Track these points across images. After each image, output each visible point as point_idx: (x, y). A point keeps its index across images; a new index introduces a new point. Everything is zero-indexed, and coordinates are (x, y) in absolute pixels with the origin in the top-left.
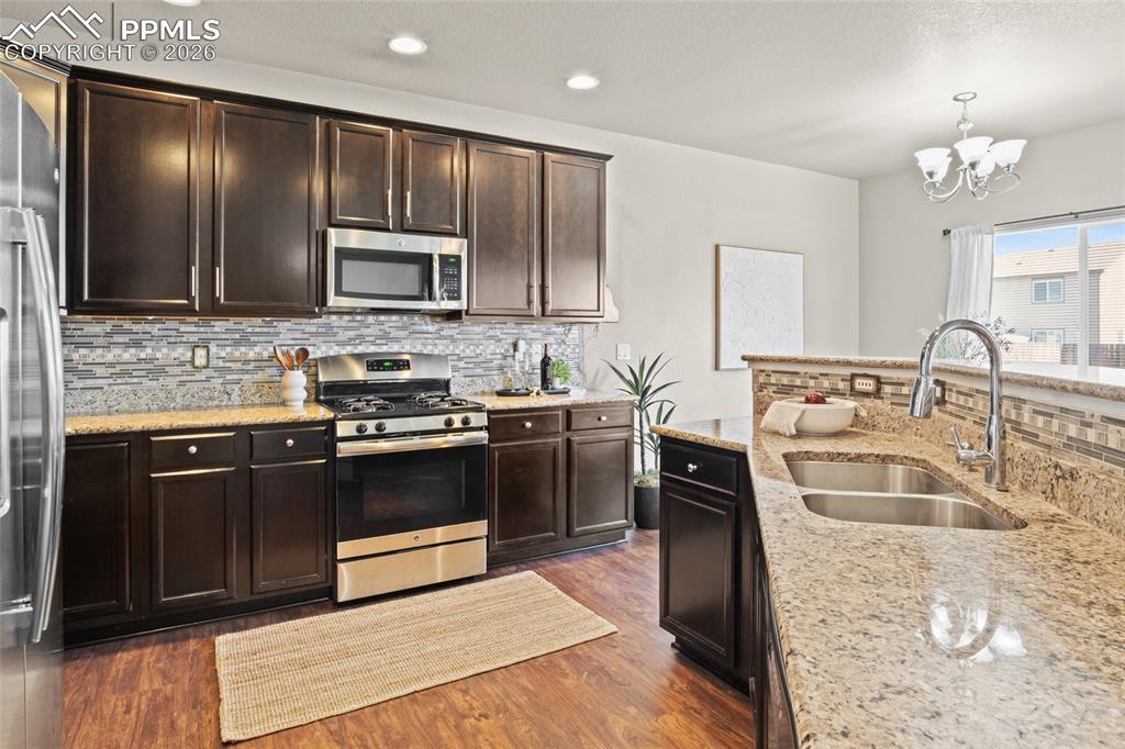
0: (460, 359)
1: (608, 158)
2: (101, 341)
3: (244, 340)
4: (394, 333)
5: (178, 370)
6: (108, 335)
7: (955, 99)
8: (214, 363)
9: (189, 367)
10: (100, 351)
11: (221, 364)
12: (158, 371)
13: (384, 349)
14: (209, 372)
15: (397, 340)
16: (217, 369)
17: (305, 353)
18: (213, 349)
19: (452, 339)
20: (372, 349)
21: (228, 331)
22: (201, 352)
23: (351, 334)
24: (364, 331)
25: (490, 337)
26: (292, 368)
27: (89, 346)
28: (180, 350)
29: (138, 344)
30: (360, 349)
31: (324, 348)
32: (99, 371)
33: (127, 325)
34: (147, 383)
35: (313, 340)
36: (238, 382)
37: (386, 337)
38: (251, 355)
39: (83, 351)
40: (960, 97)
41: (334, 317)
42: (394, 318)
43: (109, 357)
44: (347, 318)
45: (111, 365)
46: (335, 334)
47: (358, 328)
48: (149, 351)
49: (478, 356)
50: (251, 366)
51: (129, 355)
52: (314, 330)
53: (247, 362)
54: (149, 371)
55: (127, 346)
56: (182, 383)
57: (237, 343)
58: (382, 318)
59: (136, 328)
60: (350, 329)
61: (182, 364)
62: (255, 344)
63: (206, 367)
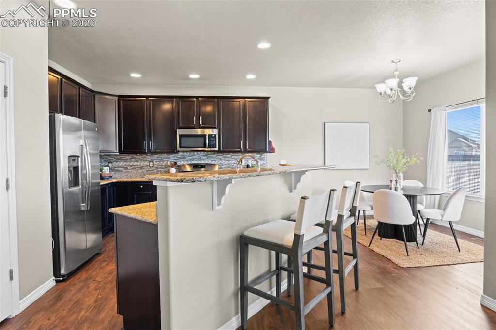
0: (223, 165)
1: (269, 98)
2: (129, 160)
3: (162, 160)
4: (203, 158)
5: (146, 168)
6: (131, 159)
7: (393, 62)
8: (154, 166)
9: (149, 167)
10: (129, 163)
11: (156, 166)
12: (142, 168)
13: (200, 162)
14: (154, 168)
15: (203, 159)
16: (155, 167)
17: (176, 163)
18: (154, 162)
19: (221, 159)
20: (196, 162)
21: (158, 157)
22: (151, 163)
23: (190, 158)
24: (194, 157)
25: (233, 158)
26: (172, 167)
27: (126, 161)
28: (147, 163)
29: (137, 161)
30: (193, 162)
31: (182, 162)
32: (129, 168)
33: (135, 156)
34: (139, 171)
35: (179, 160)
36: (160, 171)
37: (200, 159)
38: (164, 164)
39: (125, 163)
40: (395, 61)
41: (185, 153)
42: (202, 153)
43: (131, 164)
44: (189, 153)
45: (131, 166)
46: (185, 158)
47: (192, 156)
48: (139, 163)
49: (229, 164)
50: (164, 167)
51: (135, 164)
52: (180, 157)
53: (163, 166)
54: (140, 168)
55: (135, 161)
56: (147, 171)
57: (160, 161)
58: (199, 153)
59: (136, 157)
60: (190, 156)
61: (147, 166)
62: (164, 161)
63: (153, 167)
